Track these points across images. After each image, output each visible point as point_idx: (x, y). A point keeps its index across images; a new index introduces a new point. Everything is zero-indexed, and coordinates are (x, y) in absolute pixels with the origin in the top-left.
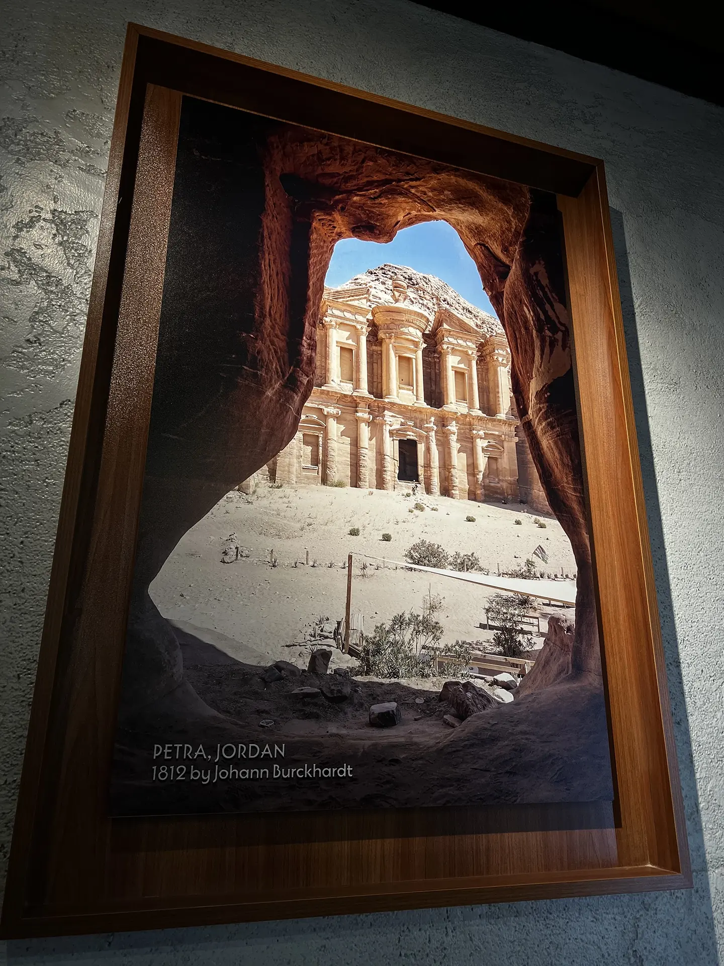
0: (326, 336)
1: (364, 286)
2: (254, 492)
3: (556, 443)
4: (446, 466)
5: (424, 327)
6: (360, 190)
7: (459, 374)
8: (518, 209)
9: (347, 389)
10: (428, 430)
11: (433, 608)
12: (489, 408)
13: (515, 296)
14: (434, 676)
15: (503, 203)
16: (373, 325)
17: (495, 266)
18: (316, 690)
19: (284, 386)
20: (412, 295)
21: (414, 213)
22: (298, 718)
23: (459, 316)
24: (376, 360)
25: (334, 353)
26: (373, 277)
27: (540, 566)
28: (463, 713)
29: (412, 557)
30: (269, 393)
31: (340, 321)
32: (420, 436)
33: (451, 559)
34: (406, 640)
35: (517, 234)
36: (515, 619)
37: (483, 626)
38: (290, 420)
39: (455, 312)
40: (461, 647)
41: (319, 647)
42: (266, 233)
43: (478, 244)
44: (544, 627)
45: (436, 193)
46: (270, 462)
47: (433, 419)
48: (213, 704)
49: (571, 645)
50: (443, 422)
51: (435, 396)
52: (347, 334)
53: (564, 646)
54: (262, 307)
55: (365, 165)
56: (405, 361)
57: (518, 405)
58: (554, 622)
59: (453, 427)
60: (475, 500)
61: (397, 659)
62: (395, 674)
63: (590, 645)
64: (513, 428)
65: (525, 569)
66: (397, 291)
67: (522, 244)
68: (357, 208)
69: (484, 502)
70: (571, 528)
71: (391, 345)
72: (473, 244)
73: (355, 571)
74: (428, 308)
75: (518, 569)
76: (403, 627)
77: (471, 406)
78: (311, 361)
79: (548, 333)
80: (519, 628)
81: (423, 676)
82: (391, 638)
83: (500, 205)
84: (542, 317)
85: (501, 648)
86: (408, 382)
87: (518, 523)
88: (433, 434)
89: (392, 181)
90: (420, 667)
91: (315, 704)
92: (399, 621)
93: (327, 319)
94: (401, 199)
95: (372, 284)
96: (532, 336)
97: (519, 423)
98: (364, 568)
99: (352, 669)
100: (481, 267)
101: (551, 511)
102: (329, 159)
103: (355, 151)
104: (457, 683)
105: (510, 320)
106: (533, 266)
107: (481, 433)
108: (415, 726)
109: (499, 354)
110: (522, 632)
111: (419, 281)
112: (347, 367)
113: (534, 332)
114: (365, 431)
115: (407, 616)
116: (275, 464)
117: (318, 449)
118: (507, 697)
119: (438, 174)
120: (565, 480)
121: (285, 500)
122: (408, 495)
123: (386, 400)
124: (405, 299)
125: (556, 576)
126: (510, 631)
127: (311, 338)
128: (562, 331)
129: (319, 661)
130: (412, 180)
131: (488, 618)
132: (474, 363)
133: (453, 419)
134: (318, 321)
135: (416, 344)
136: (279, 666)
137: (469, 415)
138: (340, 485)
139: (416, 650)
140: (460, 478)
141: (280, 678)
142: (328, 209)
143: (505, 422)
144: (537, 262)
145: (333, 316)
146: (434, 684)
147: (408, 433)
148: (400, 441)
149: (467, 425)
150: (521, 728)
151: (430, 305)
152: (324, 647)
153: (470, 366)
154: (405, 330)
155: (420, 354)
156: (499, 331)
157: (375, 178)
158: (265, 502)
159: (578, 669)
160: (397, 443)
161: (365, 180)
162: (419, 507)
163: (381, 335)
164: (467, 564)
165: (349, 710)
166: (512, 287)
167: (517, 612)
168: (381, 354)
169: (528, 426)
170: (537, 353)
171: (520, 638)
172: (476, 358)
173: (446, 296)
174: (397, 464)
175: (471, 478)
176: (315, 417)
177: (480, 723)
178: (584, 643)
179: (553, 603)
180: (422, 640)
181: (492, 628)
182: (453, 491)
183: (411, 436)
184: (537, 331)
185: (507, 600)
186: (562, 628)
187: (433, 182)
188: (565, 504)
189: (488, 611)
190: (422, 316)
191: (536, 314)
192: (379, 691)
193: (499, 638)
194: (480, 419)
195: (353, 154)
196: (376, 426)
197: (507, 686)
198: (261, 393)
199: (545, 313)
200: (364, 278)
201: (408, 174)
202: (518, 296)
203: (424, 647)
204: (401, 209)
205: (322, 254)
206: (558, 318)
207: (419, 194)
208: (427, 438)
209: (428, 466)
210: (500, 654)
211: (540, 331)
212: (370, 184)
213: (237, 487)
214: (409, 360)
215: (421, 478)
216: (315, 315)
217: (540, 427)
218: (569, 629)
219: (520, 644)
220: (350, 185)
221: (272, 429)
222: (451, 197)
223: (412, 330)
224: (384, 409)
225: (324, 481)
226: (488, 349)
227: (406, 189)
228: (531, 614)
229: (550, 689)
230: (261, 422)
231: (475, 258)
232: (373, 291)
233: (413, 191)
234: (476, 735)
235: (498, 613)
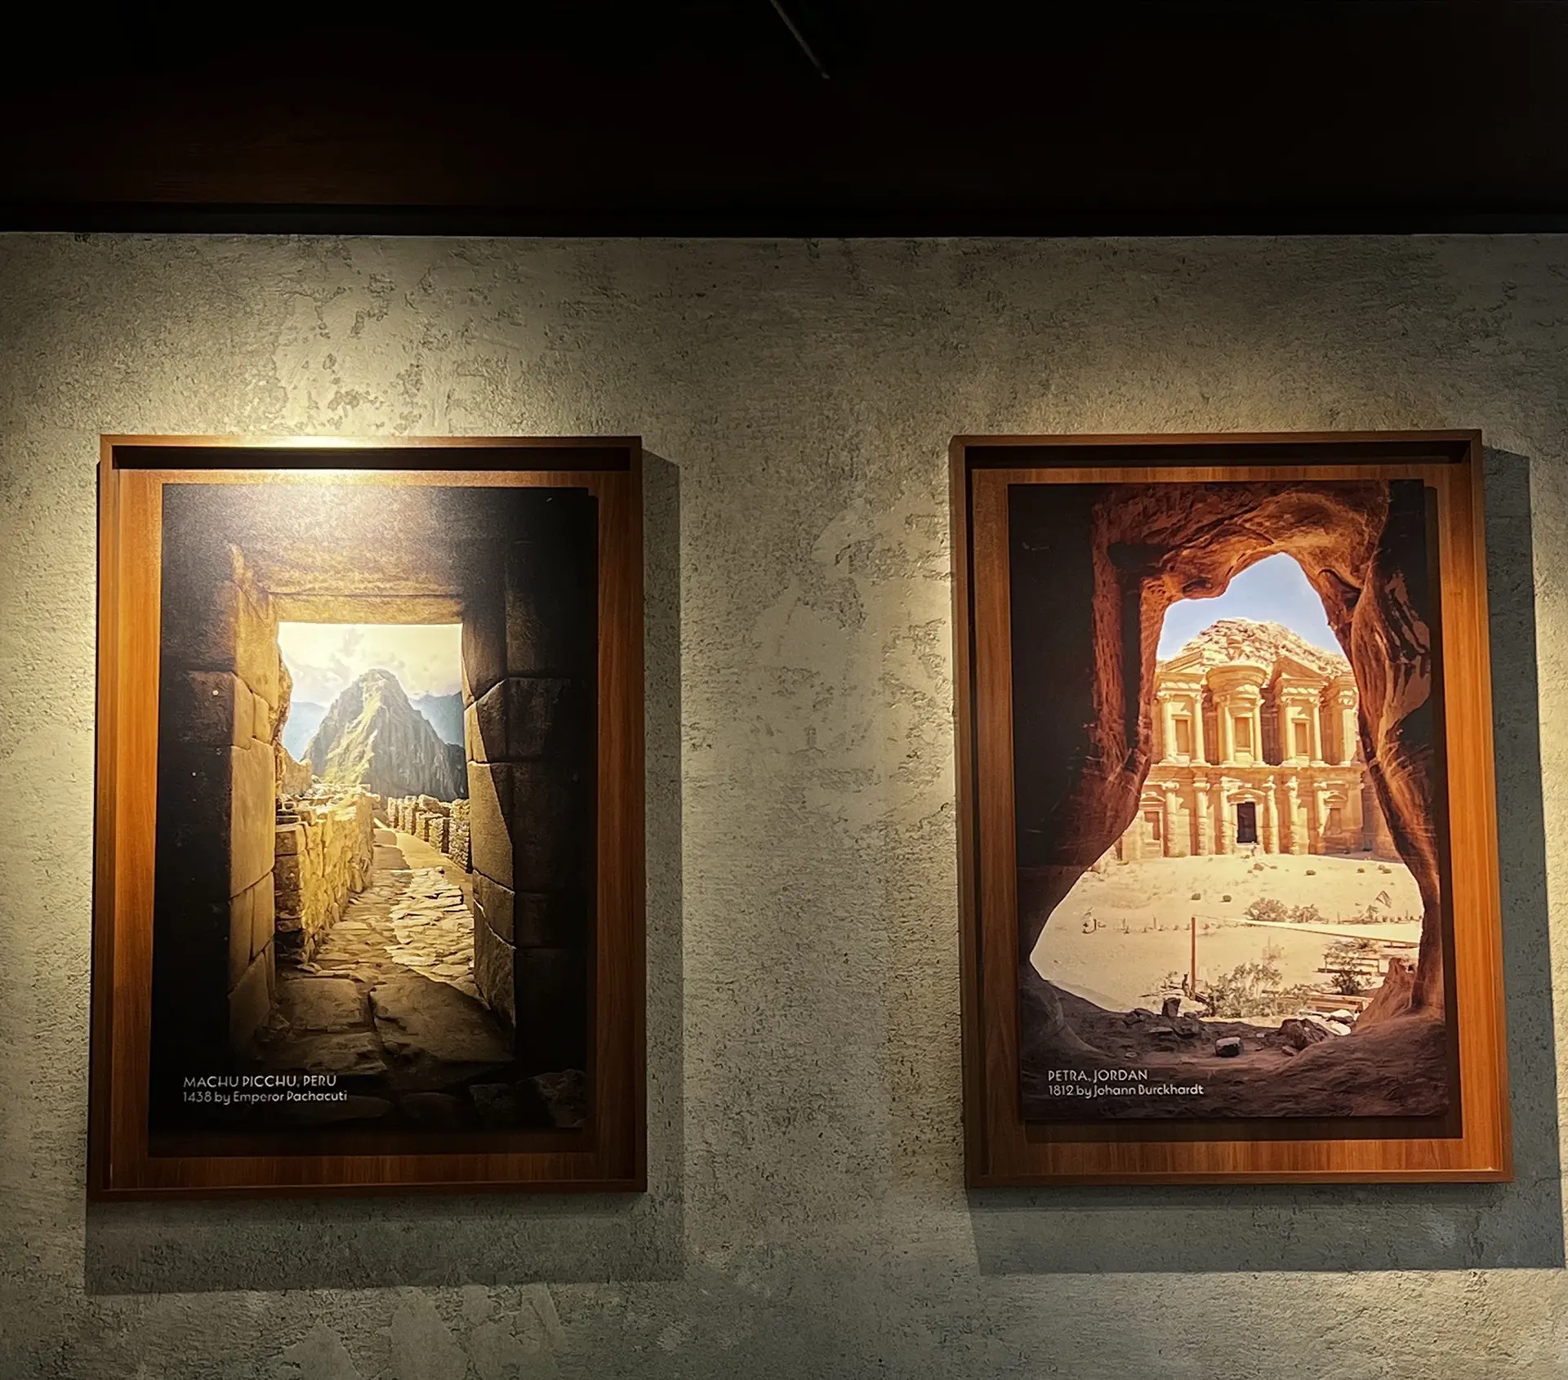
0: (1160, 712)
1: (1196, 650)
2: (1105, 871)
3: (1407, 784)
4: (1285, 823)
5: (1260, 681)
6: (1189, 541)
7: (1300, 726)
8: (1373, 513)
9: (1184, 761)
10: (1268, 789)
11: (1272, 957)
12: (1332, 758)
13: (1366, 624)
14: (1273, 1014)
15: (1355, 510)
16: (1207, 690)
17: (1344, 592)
18: (1169, 1029)
19: (1124, 769)
20: (1248, 649)
21: (1249, 552)
22: (1156, 1050)
23: (1300, 661)
24: (1212, 726)
25: (1170, 725)
26: (1207, 638)
27: (1382, 910)
28: (1300, 1044)
29: (1252, 915)
30: (1111, 778)
31: (1173, 693)
32: (1258, 797)
33: (1290, 913)
34: (1247, 987)
35: (1371, 544)
36: (1354, 962)
37: (1321, 971)
38: (1131, 801)
39: (1295, 658)
40: (1299, 989)
41: (1170, 996)
42: (1098, 617)
43: (1323, 571)
44: (1385, 967)
45: (1274, 520)
46: (1117, 842)
47: (1271, 778)
48: (1088, 1041)
49: (1412, 982)
50: (1282, 779)
51: (1273, 754)
52: (1182, 705)
53: (1404, 983)
54: (1100, 696)
55: (1193, 509)
56: (1241, 722)
57: (1365, 748)
58: (1396, 962)
59: (1293, 783)
60: (1316, 854)
61: (1239, 1003)
62: (1238, 1015)
63: (1433, 980)
64: (1358, 775)
65: (1367, 915)
66: (1233, 648)
67: (1377, 558)
68: (1187, 563)
69: (1325, 854)
70: (1419, 870)
71: (1226, 709)
72: (1317, 572)
73: (1198, 931)
74: (1266, 660)
75: (1358, 915)
76: (1245, 975)
77: (1313, 758)
78: (1147, 738)
79: (1404, 660)
80: (1357, 970)
81: (1263, 1015)
82: (1233, 985)
83: (1351, 515)
84: (1398, 643)
85: (1339, 989)
86: (1243, 744)
87: (1361, 871)
88: (1271, 793)
89: (1224, 519)
90: (1260, 1008)
91: (1170, 1040)
92: (1241, 971)
93: (1160, 694)
94: (1234, 539)
95: (1205, 646)
96: (1384, 669)
97: (1365, 767)
98: (1207, 927)
99: (1199, 1013)
100: (1325, 599)
101: (1397, 854)
102: (1155, 514)
103: (1183, 495)
104: (1295, 1020)
105: (1359, 654)
106: (1389, 582)
107: (1324, 785)
108: (1255, 1056)
109: (1345, 696)
110: (1361, 973)
111: (1255, 631)
112: (1182, 741)
113: (1387, 662)
114: (1203, 799)
115: (1248, 967)
116: (1121, 843)
117: (1158, 825)
118: (1345, 1030)
119: (1276, 495)
120: (1415, 822)
121: (1132, 875)
122: (1247, 857)
123: (1223, 766)
124: (1240, 655)
125: (1399, 919)
126: (1348, 973)
127: (1146, 717)
128: (1420, 654)
129: (1171, 1007)
130: (1246, 512)
131: (1326, 963)
132: (1316, 711)
133: (1293, 775)
134: (1152, 698)
135: (1253, 702)
136: (1136, 1012)
137: (1311, 768)
138: (1181, 855)
139: (1257, 995)
140: (1300, 834)
141: (1140, 1021)
142: (1156, 573)
143: (1349, 770)
144: (1394, 575)
145: (1167, 689)
146: (1274, 1021)
147: (1246, 796)
148: (1238, 805)
149: (1308, 777)
150: (1358, 1055)
151: (1268, 656)
152: (1174, 996)
153: (1311, 715)
154: (1241, 689)
155: (1257, 711)
156: (1346, 670)
157: (1205, 522)
158: (1115, 879)
159: (1419, 1002)
160: (1235, 808)
161: (1195, 527)
162: (1258, 867)
163: (1216, 699)
164: (1305, 915)
165: (1198, 1044)
166: (1362, 614)
167: (1356, 956)
168: (1216, 720)
169: (1376, 770)
170: (1390, 686)
171: (1358, 978)
172: (1319, 705)
173: (1285, 642)
174: (1236, 828)
175: (1312, 832)
176: (1154, 794)
177: (1317, 1052)
178: (1427, 980)
179: (1394, 944)
180: (1262, 985)
181: (1330, 971)
182: (1293, 848)
183: (1249, 798)
184: (1390, 660)
185: (1346, 945)
186: (1403, 968)
187: (1271, 508)
188: (1414, 847)
189: (1326, 956)
190: (1258, 670)
191: (1390, 640)
192: (1223, 1029)
193: (1337, 980)
194: (1323, 770)
195: (1181, 499)
196: (1214, 795)
197: (1343, 1021)
198: (1104, 779)
199: (1401, 636)
200: (1196, 640)
201: (1241, 505)
202: (1370, 625)
203: (1264, 992)
204: (1234, 549)
205: (1153, 625)
206: (1417, 640)
207: (1254, 528)
208: (1266, 798)
209: (1267, 826)
210: (1338, 993)
211: (1394, 658)
212: (1200, 530)
213: (1090, 868)
214: (1246, 719)
215: (1260, 839)
216: (1149, 692)
217: (1390, 768)
218: (1411, 968)
219: (1359, 984)
220: (1178, 540)
221: (1116, 811)
222: (1292, 520)
223: (1248, 687)
224: (1221, 775)
225: (1166, 854)
226: (1331, 693)
227: (1241, 525)
228: (1371, 955)
229: (1386, 1022)
230: (1106, 806)
231: (1319, 588)
232: (1206, 654)
233: (1248, 525)
234: (1313, 1061)
235: (1337, 957)
